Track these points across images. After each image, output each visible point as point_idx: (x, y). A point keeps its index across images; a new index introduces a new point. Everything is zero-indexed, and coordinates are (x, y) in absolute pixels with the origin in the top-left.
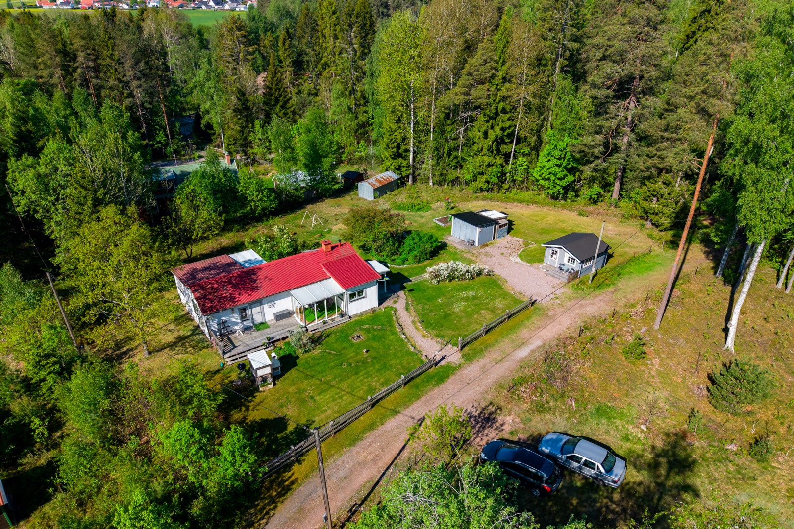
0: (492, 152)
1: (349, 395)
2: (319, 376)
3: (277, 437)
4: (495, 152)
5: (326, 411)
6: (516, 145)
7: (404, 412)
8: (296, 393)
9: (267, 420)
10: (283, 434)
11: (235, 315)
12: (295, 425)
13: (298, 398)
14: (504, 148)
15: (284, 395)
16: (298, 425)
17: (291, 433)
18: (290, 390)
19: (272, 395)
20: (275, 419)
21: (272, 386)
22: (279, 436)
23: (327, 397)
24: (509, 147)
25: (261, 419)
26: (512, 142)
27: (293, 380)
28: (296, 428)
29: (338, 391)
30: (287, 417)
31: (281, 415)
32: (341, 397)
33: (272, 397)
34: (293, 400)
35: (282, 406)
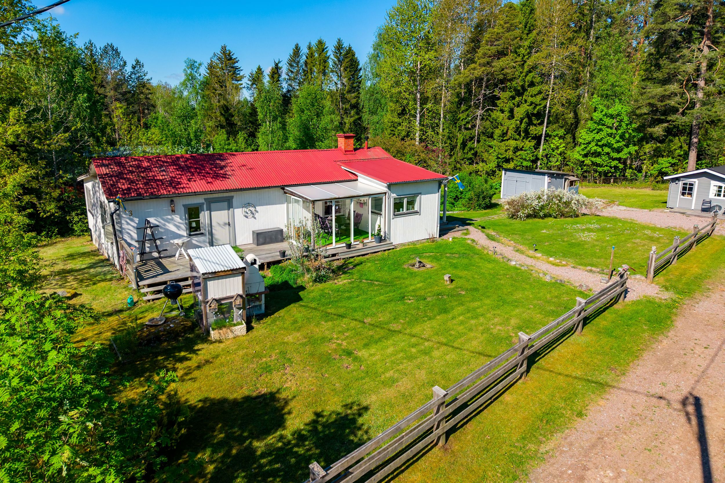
0: (519, 134)
1: (444, 348)
2: (358, 315)
3: (251, 451)
4: (523, 135)
5: (393, 381)
6: (547, 127)
7: (621, 385)
8: (304, 345)
9: (223, 401)
10: (271, 439)
11: (177, 218)
12: (309, 417)
13: (312, 355)
14: (533, 130)
15: (272, 347)
16: (318, 415)
17: (300, 437)
18: (290, 339)
19: (240, 347)
20: (247, 399)
21: (241, 329)
22: (259, 445)
23: (390, 350)
24: (539, 128)
25: (205, 400)
26: (542, 123)
27: (295, 322)
28: (314, 422)
29: (413, 340)
30: (283, 395)
31: (264, 391)
32: (426, 353)
33: (241, 353)
34: (296, 358)
35: (268, 369)
